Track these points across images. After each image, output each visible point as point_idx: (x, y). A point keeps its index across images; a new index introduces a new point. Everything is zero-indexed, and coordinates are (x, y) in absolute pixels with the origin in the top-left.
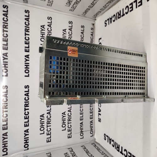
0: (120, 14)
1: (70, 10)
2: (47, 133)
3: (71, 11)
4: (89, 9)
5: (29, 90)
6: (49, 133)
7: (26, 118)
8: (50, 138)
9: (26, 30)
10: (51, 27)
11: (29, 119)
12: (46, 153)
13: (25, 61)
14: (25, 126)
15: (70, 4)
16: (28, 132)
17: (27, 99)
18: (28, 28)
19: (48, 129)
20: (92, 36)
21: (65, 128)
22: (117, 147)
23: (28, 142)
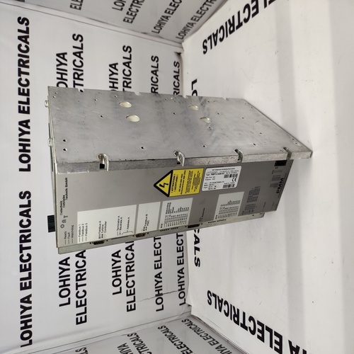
0: (232, 25)
1: (124, 20)
2: (77, 302)
3: (128, 21)
4: (167, 18)
5: (29, 202)
6: (81, 301)
7: (25, 270)
8: (85, 312)
9: (21, 63)
10: (82, 59)
11: (32, 271)
12: (76, 349)
13: (20, 135)
14: (22, 288)
15: (124, 5)
16: (30, 302)
17: (25, 223)
18: (25, 59)
19: (78, 292)
20: (177, 79)
21: (119, 287)
22: (234, 315)
23: (30, 326)
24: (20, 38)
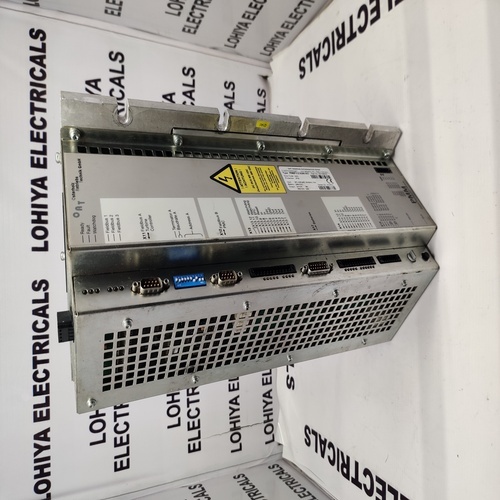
1: (184, 30)
2: (115, 439)
3: (189, 31)
4: (246, 25)
5: (47, 295)
6: (121, 438)
7: (41, 393)
8: (128, 454)
9: (35, 95)
10: (123, 87)
11: (51, 395)
13: (33, 199)
14: (36, 420)
15: (182, 7)
16: (48, 440)
17: (41, 326)
18: (40, 90)
19: (117, 425)
21: (177, 418)
22: (343, 464)
23: (48, 474)
24: (33, 59)
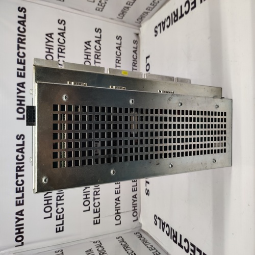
1: (96, 9)
2: (57, 216)
3: (99, 10)
4: (128, 8)
5: (24, 142)
6: (60, 216)
7: (20, 191)
8: (63, 224)
9: (20, 40)
10: (64, 37)
11: (25, 193)
12: (55, 250)
13: (18, 93)
14: (17, 205)
16: (23, 215)
17: (20, 157)
18: (22, 38)
19: (58, 209)
20: (136, 53)
21: (88, 206)
23: (23, 232)
24: (19, 22)
